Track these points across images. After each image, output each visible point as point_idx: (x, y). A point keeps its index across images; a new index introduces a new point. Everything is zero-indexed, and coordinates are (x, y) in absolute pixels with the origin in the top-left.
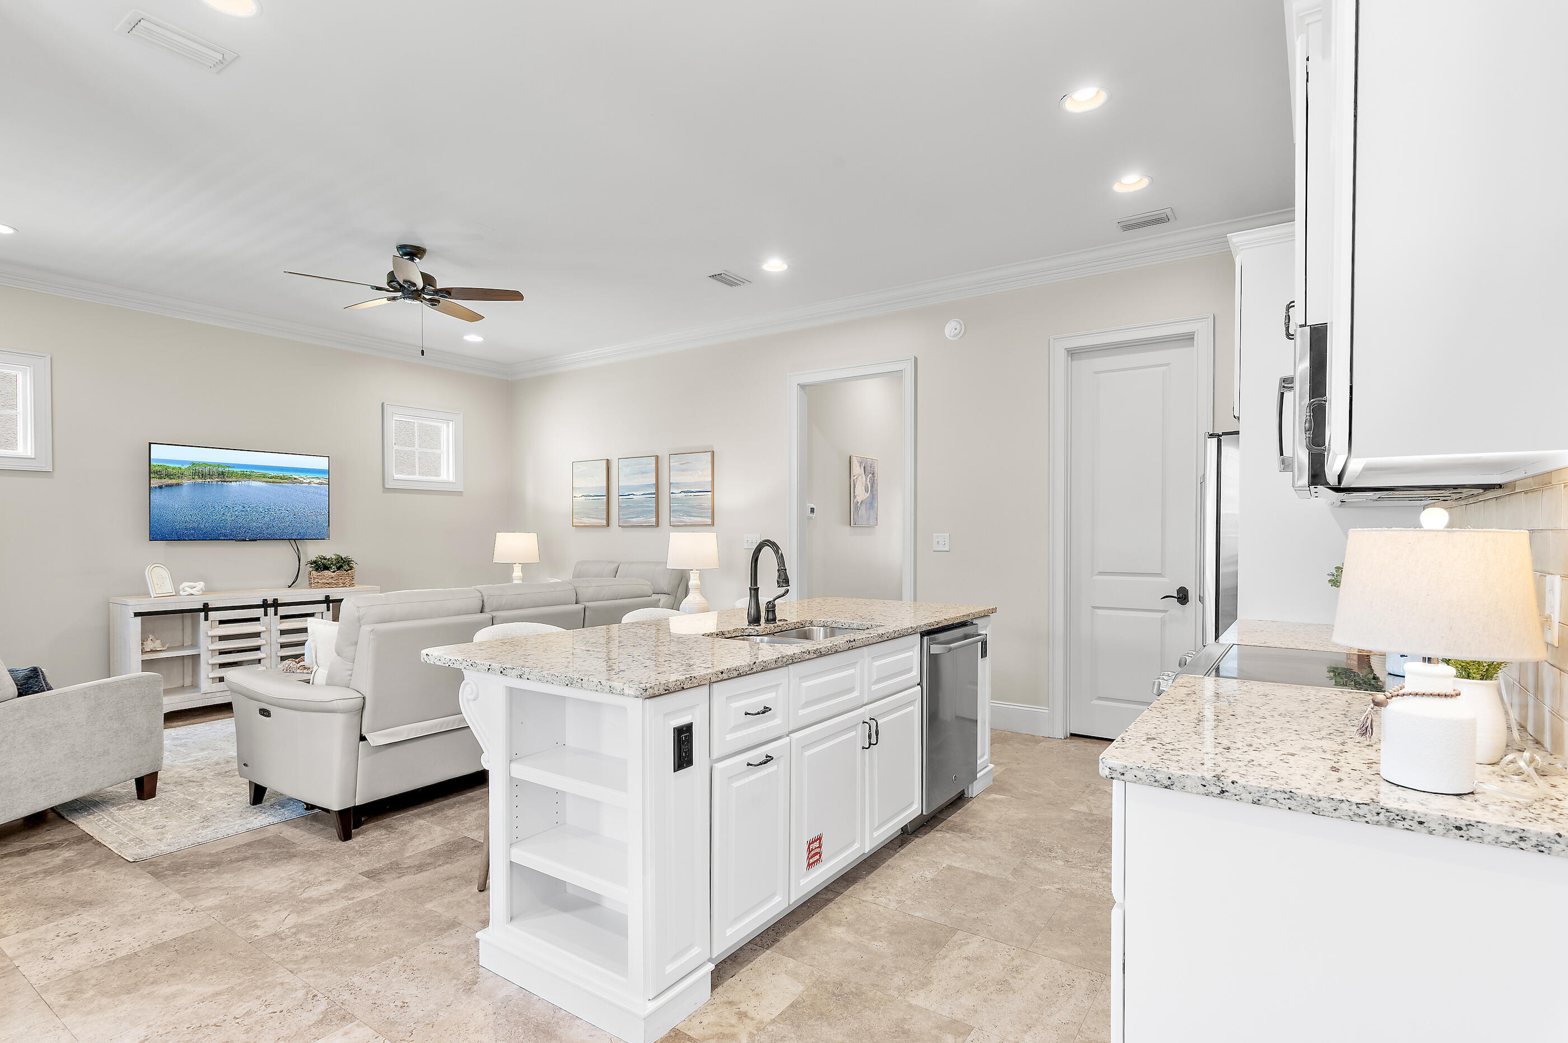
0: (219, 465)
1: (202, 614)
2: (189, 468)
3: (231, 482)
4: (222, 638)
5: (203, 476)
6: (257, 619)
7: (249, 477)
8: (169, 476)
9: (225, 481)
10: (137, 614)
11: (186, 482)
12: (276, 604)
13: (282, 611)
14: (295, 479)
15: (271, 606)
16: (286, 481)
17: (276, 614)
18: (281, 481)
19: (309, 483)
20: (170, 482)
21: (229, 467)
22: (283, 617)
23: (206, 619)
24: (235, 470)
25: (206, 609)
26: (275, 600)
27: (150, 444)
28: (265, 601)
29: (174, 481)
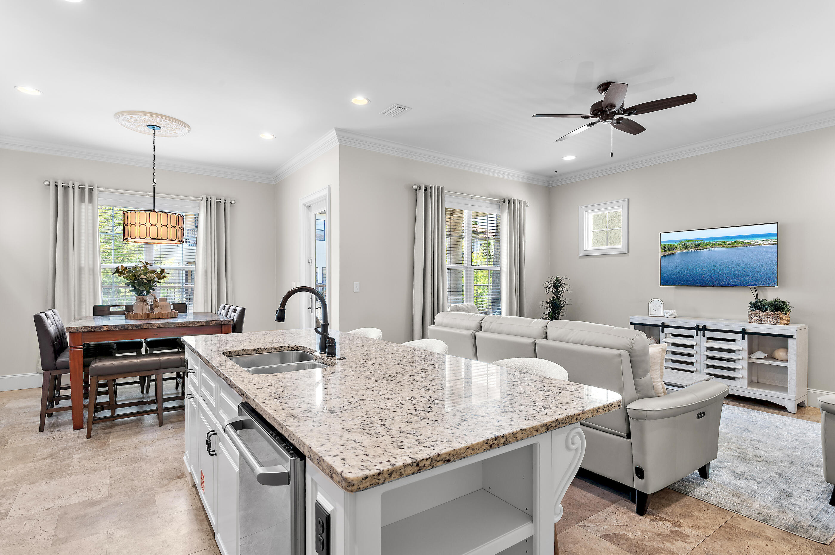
0: (696, 240)
1: (661, 328)
2: (679, 244)
3: (703, 249)
4: (674, 345)
5: (686, 247)
6: (693, 337)
7: (715, 245)
8: (669, 250)
9: (699, 250)
10: (632, 324)
11: (677, 252)
12: (705, 329)
13: (708, 334)
14: (748, 243)
15: (701, 329)
16: (741, 245)
17: (704, 335)
18: (737, 245)
19: (760, 244)
20: (669, 253)
21: (702, 240)
22: (709, 339)
23: (663, 332)
24: (706, 242)
25: (663, 325)
26: (704, 327)
27: (660, 233)
28: (697, 326)
29: (671, 252)
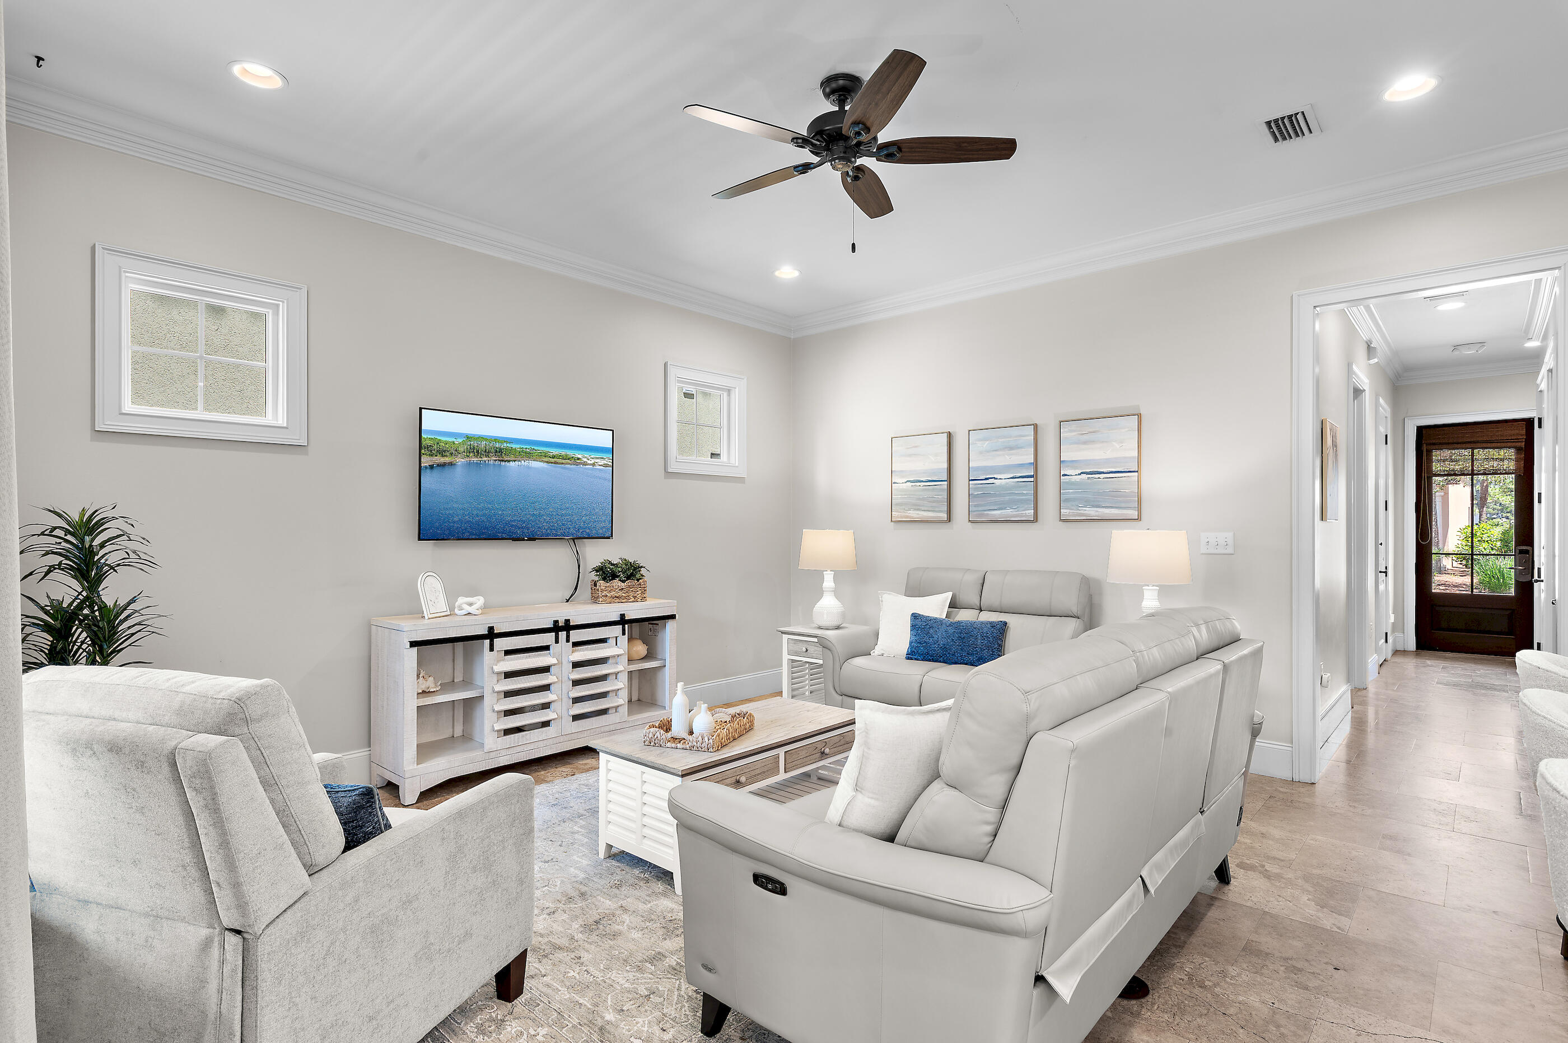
0: (496, 439)
1: (487, 642)
2: (463, 443)
3: (509, 461)
4: (509, 675)
5: (477, 453)
6: (547, 648)
7: (528, 455)
8: (442, 452)
9: (503, 461)
10: (413, 644)
11: (460, 461)
12: (568, 627)
13: (576, 636)
14: (578, 459)
15: (562, 629)
16: (568, 461)
17: (568, 641)
18: (564, 461)
19: (593, 465)
20: (443, 460)
21: (506, 442)
22: (576, 644)
23: (492, 649)
24: (514, 446)
25: (491, 635)
26: (567, 621)
27: (421, 409)
28: (556, 622)
29: (447, 460)
